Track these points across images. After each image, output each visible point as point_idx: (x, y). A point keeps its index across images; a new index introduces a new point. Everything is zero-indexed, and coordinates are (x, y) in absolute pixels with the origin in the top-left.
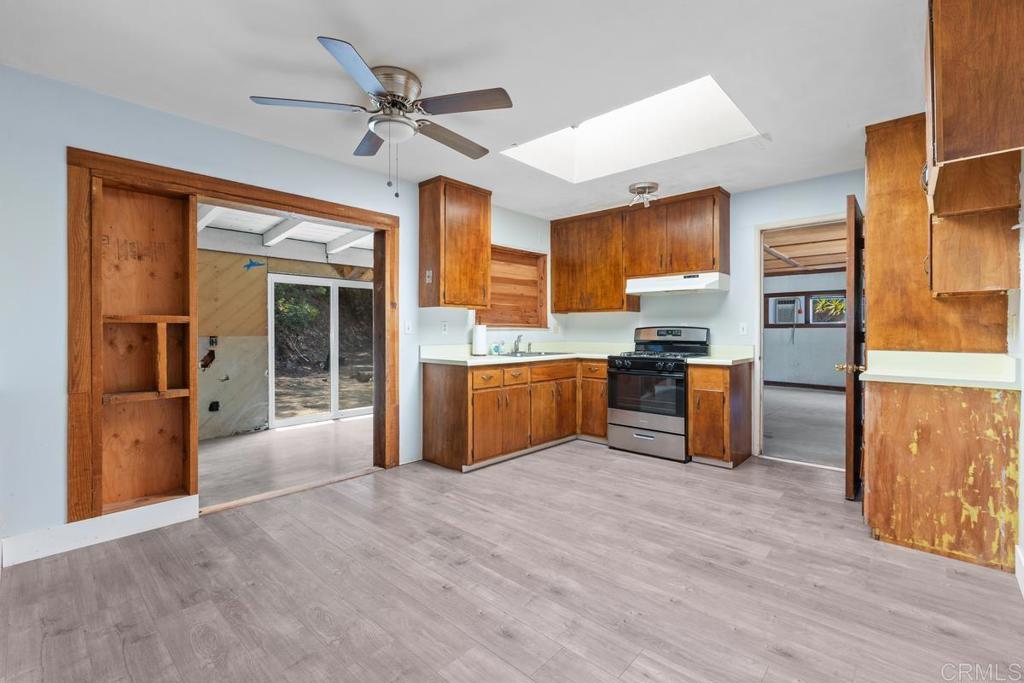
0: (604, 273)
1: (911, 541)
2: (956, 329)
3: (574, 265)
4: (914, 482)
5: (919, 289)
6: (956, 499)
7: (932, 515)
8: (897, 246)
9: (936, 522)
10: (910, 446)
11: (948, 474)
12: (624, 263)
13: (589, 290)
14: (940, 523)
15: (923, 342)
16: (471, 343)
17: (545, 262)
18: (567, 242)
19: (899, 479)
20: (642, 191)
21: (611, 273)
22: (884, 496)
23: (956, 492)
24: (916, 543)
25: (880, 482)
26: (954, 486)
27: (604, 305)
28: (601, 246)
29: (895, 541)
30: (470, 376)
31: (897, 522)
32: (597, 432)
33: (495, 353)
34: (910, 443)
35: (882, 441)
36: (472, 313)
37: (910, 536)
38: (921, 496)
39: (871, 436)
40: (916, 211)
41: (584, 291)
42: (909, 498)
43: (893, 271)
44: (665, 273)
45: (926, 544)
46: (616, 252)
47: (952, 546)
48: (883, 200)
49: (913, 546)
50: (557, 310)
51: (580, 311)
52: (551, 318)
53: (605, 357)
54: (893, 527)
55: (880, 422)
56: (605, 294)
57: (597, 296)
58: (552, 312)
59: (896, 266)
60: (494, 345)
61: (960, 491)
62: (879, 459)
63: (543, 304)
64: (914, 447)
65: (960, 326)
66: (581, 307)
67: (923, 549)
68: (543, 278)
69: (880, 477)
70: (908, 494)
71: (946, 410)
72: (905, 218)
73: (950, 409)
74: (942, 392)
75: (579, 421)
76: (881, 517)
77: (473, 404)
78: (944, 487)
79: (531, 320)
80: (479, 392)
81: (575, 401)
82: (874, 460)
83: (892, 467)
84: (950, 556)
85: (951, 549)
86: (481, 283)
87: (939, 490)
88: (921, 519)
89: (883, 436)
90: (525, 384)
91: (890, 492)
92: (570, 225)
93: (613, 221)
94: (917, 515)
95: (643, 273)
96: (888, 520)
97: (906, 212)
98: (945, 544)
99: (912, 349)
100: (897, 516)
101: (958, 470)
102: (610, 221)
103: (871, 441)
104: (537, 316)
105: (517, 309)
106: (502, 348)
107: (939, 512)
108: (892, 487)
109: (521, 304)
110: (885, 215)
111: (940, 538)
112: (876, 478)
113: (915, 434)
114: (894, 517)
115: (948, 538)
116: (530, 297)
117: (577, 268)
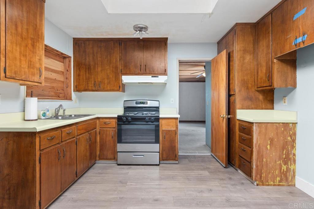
0: (108, 72)
1: (268, 183)
2: (261, 101)
3: (89, 65)
4: (269, 160)
5: (252, 87)
6: (281, 163)
7: (274, 172)
8: (245, 70)
9: (275, 174)
10: (268, 147)
11: (278, 155)
12: (120, 67)
13: (99, 80)
14: (276, 174)
15: (253, 106)
16: (24, 111)
17: (70, 61)
18: (85, 52)
19: (264, 160)
20: (141, 29)
21: (113, 71)
22: (259, 168)
23: (280, 161)
24: (269, 183)
25: (258, 163)
26: (280, 159)
27: (109, 88)
28: (107, 56)
29: (263, 185)
30: (37, 140)
31: (264, 176)
32: (109, 157)
33: (43, 118)
34: (267, 146)
35: (259, 146)
36: (23, 89)
37: (268, 182)
38: (270, 165)
39: (256, 144)
40: (251, 58)
41: (96, 80)
42: (267, 167)
43: (244, 80)
44: (142, 74)
45: (272, 183)
46: (116, 61)
47: (280, 181)
48: (241, 52)
49: (268, 185)
50: (78, 89)
51: (93, 91)
52: (74, 95)
53: (116, 116)
54: (262, 179)
55: (258, 139)
56: (110, 82)
57: (104, 84)
58: (74, 91)
59: (245, 78)
60: (42, 112)
61: (281, 161)
62: (258, 154)
63: (68, 86)
64: (269, 147)
65: (262, 100)
66: (94, 89)
67: (271, 185)
68: (68, 70)
69: (258, 161)
70: (267, 164)
71: (278, 132)
72: (248, 60)
73: (279, 131)
74: (276, 125)
75: (98, 153)
76: (259, 176)
77: (40, 162)
78: (277, 160)
79: (61, 95)
80: (45, 151)
81: (96, 142)
82: (256, 154)
83: (262, 155)
84: (279, 185)
85: (279, 183)
86: (38, 65)
87: (276, 161)
88: (271, 174)
89: (259, 144)
90: (74, 137)
91: (262, 166)
92: (87, 43)
93: (114, 44)
94: (269, 173)
95: (131, 73)
96: (261, 177)
97: (248, 58)
98: (277, 181)
99: (249, 109)
100: (264, 175)
101: (281, 153)
102: (113, 44)
103: (255, 147)
104: (64, 93)
105: (53, 88)
106: (47, 113)
107: (275, 170)
108: (262, 163)
109: (55, 85)
110: (242, 58)
111: (276, 179)
112: (257, 161)
113: (269, 141)
114: (263, 175)
115: (278, 179)
116: (60, 81)
117: (92, 67)
